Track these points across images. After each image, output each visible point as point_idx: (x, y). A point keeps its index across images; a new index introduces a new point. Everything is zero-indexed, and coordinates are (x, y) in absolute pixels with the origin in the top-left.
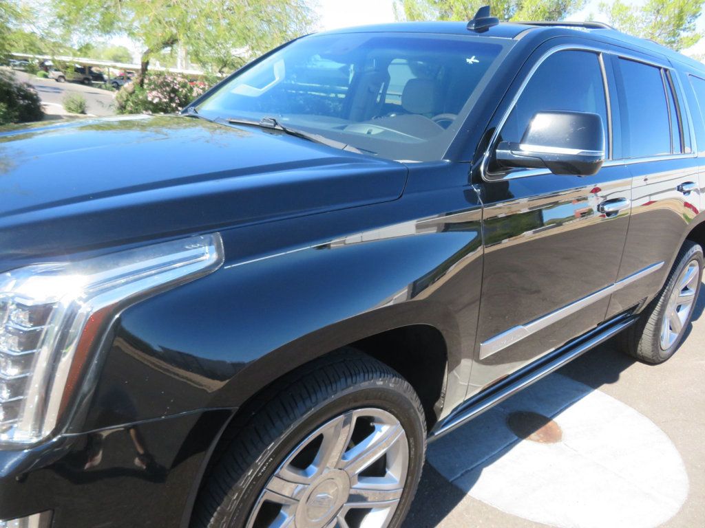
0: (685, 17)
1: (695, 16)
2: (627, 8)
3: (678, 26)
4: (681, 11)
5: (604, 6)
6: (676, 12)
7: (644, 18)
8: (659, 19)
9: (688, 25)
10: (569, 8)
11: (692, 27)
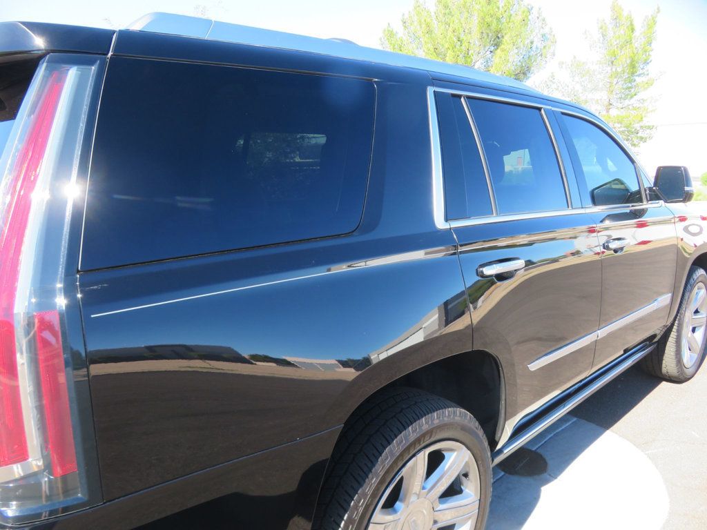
0: (637, 65)
1: (646, 63)
2: (584, 63)
3: (633, 73)
4: (633, 61)
5: (563, 63)
6: (628, 61)
7: (600, 70)
8: (614, 70)
9: (641, 72)
10: (532, 68)
11: (646, 73)
